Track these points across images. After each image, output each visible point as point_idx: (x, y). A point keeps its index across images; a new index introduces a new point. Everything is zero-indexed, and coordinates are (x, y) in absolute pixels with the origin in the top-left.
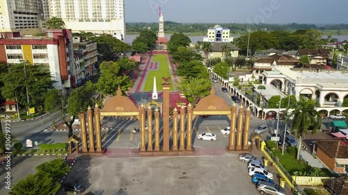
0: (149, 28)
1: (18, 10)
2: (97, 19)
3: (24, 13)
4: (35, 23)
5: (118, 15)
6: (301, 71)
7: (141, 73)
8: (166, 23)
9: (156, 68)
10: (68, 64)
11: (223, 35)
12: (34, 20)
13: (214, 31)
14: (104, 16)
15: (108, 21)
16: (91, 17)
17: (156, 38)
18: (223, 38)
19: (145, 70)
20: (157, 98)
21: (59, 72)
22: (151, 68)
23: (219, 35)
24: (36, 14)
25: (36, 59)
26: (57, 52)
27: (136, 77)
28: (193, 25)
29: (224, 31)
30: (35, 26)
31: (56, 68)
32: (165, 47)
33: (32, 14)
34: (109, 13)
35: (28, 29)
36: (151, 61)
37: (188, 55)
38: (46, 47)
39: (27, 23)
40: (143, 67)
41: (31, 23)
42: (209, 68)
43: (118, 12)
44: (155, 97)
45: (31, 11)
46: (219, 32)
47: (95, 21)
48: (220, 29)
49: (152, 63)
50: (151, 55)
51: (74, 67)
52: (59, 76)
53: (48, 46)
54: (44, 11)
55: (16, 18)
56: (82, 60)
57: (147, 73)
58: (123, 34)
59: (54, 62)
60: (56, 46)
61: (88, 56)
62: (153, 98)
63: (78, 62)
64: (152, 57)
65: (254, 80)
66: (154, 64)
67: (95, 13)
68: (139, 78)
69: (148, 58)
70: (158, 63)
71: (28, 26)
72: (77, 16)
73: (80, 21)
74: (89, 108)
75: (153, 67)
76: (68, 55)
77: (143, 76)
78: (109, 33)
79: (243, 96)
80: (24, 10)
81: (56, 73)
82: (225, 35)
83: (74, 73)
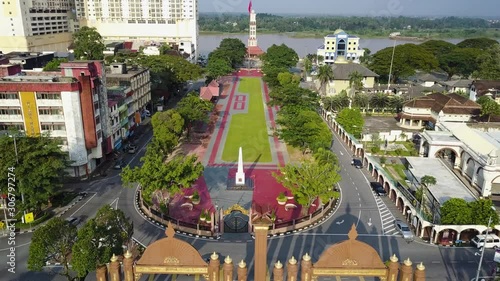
0: (235, 24)
1: (37, 7)
2: (156, 18)
3: (47, 11)
4: (63, 25)
5: (188, 13)
6: (486, 128)
7: (220, 119)
8: (259, 16)
9: (243, 108)
10: (98, 120)
11: (348, 46)
12: (62, 20)
13: (334, 39)
14: (166, 15)
15: (173, 22)
16: (146, 16)
17: (245, 50)
18: (348, 51)
19: (226, 113)
20: (243, 182)
21: (81, 135)
22: (235, 107)
23: (341, 47)
24: (64, 11)
25: (43, 116)
26: (77, 104)
27: (211, 129)
28: (300, 21)
29: (350, 40)
30: (63, 29)
31: (76, 130)
32: (259, 63)
33: (59, 11)
34: (173, 11)
35: (52, 35)
36: (236, 93)
37: (296, 94)
38: (59, 95)
39: (51, 26)
40: (222, 104)
41: (57, 25)
42: (328, 113)
43: (187, 9)
44: (240, 180)
45: (57, 7)
46: (342, 41)
47: (154, 22)
48: (344, 36)
49: (237, 97)
50: (237, 79)
51: (109, 123)
52: (83, 143)
53: (63, 94)
54: (77, 7)
55: (34, 19)
56: (123, 108)
57: (229, 119)
58: (195, 43)
59: (72, 120)
60: (76, 94)
61: (135, 97)
62: (237, 182)
63: (116, 112)
64: (239, 83)
65: (405, 140)
66: (241, 98)
67: (153, 11)
68: (216, 130)
69: (232, 84)
70: (247, 95)
71: (52, 30)
72: (126, 14)
73: (130, 22)
74: (114, 258)
75: (239, 105)
76: (97, 106)
77: (222, 126)
78: (173, 41)
79: (392, 187)
80: (45, 7)
81: (77, 139)
82: (352, 47)
83: (109, 132)
